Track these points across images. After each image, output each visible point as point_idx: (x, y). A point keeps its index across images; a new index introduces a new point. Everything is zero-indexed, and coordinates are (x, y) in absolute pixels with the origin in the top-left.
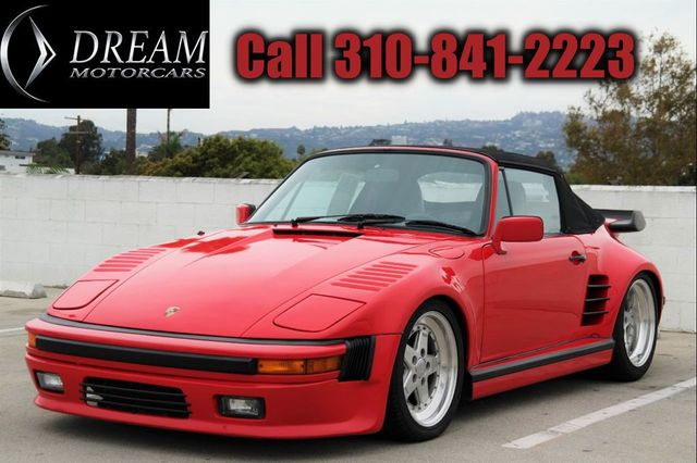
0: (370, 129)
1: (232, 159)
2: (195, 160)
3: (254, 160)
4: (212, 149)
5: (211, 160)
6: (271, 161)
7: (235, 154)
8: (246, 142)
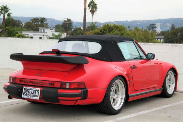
0: (149, 21)
1: (112, 30)
2: (101, 31)
3: (118, 31)
4: (106, 28)
5: (106, 31)
6: (123, 32)
7: (113, 29)
8: (116, 26)
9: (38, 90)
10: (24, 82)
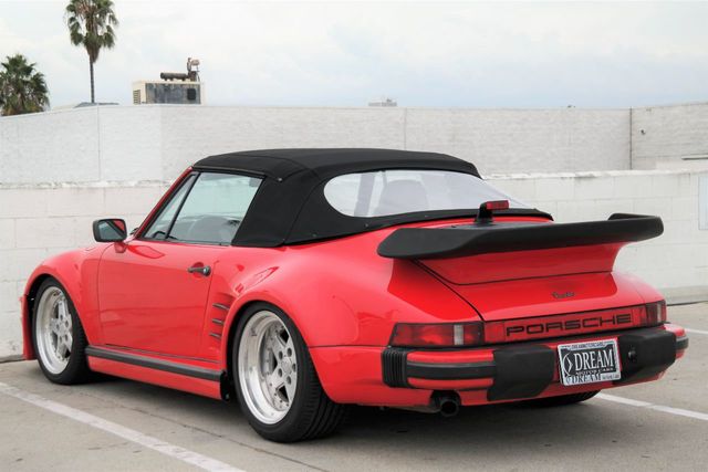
9: (610, 347)
10: (528, 332)
